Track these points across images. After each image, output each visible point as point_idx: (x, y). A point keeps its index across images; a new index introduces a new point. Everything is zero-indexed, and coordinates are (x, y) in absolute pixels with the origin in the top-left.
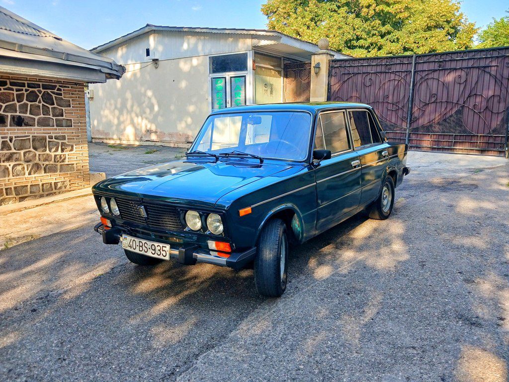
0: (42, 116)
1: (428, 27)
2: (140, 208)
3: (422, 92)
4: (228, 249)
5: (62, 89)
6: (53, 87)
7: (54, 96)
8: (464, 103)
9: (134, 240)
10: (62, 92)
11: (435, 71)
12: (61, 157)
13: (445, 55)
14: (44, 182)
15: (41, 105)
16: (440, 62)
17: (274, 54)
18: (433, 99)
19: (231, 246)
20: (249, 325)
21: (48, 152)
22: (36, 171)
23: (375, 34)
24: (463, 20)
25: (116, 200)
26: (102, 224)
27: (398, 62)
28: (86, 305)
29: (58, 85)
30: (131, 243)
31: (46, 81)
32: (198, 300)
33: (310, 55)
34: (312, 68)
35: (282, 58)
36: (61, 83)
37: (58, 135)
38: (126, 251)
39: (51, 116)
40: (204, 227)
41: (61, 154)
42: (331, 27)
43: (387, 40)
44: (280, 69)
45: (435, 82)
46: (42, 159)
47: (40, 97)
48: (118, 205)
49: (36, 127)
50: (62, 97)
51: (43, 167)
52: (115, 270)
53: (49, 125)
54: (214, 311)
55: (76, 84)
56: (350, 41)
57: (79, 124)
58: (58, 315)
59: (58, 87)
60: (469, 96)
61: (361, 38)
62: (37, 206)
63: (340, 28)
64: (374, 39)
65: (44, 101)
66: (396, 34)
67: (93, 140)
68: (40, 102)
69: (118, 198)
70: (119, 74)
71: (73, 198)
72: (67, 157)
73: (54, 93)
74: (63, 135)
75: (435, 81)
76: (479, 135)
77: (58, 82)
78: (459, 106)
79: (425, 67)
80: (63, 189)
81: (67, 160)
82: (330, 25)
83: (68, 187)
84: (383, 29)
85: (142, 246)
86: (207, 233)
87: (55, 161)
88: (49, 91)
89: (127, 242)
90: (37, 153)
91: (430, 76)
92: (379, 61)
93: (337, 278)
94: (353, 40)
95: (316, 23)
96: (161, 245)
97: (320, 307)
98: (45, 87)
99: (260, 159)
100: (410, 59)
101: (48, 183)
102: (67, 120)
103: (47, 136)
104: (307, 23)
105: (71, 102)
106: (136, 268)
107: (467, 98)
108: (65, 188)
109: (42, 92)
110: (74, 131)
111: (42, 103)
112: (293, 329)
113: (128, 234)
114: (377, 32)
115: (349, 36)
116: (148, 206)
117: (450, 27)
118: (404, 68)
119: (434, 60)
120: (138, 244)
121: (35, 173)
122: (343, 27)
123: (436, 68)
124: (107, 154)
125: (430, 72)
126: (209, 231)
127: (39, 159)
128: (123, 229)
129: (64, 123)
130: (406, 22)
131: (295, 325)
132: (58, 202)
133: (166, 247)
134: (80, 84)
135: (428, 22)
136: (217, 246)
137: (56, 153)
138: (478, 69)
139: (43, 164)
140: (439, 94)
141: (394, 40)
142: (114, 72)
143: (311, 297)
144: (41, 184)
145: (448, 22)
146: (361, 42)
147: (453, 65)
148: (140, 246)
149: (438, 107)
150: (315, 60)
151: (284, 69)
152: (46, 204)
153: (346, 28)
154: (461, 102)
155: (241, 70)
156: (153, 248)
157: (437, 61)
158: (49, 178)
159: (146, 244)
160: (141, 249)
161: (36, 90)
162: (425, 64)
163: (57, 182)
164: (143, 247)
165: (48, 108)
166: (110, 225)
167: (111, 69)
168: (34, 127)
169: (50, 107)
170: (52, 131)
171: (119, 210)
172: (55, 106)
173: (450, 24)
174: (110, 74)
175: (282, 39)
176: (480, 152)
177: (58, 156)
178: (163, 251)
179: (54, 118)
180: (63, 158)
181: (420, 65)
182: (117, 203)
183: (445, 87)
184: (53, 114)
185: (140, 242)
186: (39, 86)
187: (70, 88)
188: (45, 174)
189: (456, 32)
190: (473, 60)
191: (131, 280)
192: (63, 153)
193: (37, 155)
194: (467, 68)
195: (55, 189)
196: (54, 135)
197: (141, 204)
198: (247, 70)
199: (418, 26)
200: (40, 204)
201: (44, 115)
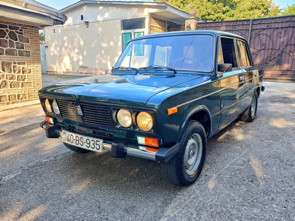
0: (9, 48)
1: (251, 8)
2: (77, 107)
3: (256, 43)
4: (156, 145)
5: (23, 30)
6: (17, 28)
7: (17, 34)
8: (283, 50)
9: (71, 135)
10: (23, 32)
11: (264, 29)
12: (22, 78)
13: (271, 19)
14: (10, 94)
15: (8, 40)
16: (268, 23)
17: (162, 18)
18: (263, 47)
19: (159, 142)
20: (174, 211)
21: (13, 73)
22: (5, 87)
23: (220, 12)
24: (272, 5)
25: (57, 101)
26: (47, 122)
27: (241, 23)
28: (31, 189)
29: (20, 27)
30: (69, 137)
31: (12, 23)
32: (126, 186)
33: (184, 19)
34: (186, 27)
35: (167, 22)
36: (23, 26)
37: (20, 62)
38: (65, 144)
39: (15, 49)
40: (135, 125)
41: (22, 75)
42: (194, 7)
43: (227, 15)
44: (165, 29)
45: (265, 37)
46: (8, 78)
47: (7, 35)
48: (58, 105)
49: (5, 55)
50: (23, 35)
51: (9, 84)
52: (57, 158)
53: (14, 55)
54: (141, 196)
55: (33, 27)
56: (204, 16)
57: (35, 55)
58: (6, 198)
59: (20, 28)
60: (286, 45)
61: (211, 14)
62: (4, 110)
63: (198, 8)
64: (219, 15)
65: (10, 38)
66: (232, 12)
67: (48, 73)
68: (7, 38)
69: (58, 99)
70: (63, 21)
71: (30, 105)
72: (27, 77)
73: (17, 32)
74: (24, 62)
75: (264, 35)
76: (293, 70)
77: (20, 25)
78: (280, 52)
79: (258, 27)
80: (24, 99)
81: (26, 79)
82: (193, 6)
83: (27, 98)
84: (224, 9)
85: (78, 140)
86: (137, 130)
87: (18, 80)
88: (14, 31)
89: (66, 136)
90: (5, 74)
91: (261, 33)
92: (228, 23)
93: (236, 166)
94: (206, 15)
95: (184, 4)
96: (95, 139)
97: (232, 194)
98: (11, 28)
99: (174, 70)
100: (248, 22)
101: (13, 95)
102: (27, 51)
103: (12, 62)
104: (179, 5)
105: (29, 39)
106: (73, 154)
107: (285, 47)
108: (25, 98)
109: (9, 31)
110: (32, 60)
111: (9, 39)
112: (216, 217)
113: (67, 130)
114: (221, 11)
115: (204, 13)
116: (84, 105)
117: (265, 9)
118: (245, 27)
119: (264, 23)
120: (75, 138)
121: (3, 88)
122: (200, 7)
123: (266, 27)
124: (56, 80)
125: (261, 30)
126: (139, 128)
127: (7, 78)
128: (63, 126)
129: (24, 53)
130: (238, 5)
131: (217, 213)
132: (19, 108)
133: (99, 141)
134: (36, 27)
135: (251, 5)
136: (146, 141)
137: (19, 74)
138: (293, 28)
139: (10, 82)
140: (267, 44)
141: (231, 16)
142: (60, 19)
143: (221, 184)
144: (8, 95)
145: (263, 5)
146: (211, 16)
147: (277, 26)
148: (76, 140)
149: (266, 53)
150: (187, 22)
151: (168, 29)
152: (11, 109)
153: (202, 8)
154: (281, 49)
155: (141, 28)
156: (88, 142)
157: (266, 23)
158: (14, 91)
159: (82, 139)
160: (77, 143)
161: (4, 29)
162: (258, 25)
163: (20, 95)
164: (80, 141)
165: (13, 42)
166: (52, 122)
167: (57, 17)
168: (3, 56)
169: (15, 42)
170: (16, 59)
171: (60, 110)
172: (18, 41)
173: (264, 7)
174: (56, 20)
175: (168, 8)
176: (293, 80)
177: (20, 77)
178: (97, 144)
179: (18, 50)
180: (23, 78)
181: (255, 25)
182: (58, 103)
183: (271, 40)
184: (16, 47)
185: (76, 136)
186: (6, 27)
187: (29, 30)
188: (11, 89)
189: (267, 12)
190: (289, 22)
191: (70, 167)
192: (24, 75)
193: (5, 75)
194: (285, 27)
195: (18, 99)
196: (17, 62)
197: (78, 104)
198: (145, 28)
199: (245, 7)
200: (6, 109)
201: (10, 47)
